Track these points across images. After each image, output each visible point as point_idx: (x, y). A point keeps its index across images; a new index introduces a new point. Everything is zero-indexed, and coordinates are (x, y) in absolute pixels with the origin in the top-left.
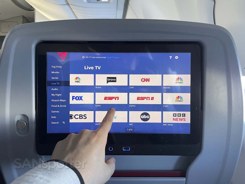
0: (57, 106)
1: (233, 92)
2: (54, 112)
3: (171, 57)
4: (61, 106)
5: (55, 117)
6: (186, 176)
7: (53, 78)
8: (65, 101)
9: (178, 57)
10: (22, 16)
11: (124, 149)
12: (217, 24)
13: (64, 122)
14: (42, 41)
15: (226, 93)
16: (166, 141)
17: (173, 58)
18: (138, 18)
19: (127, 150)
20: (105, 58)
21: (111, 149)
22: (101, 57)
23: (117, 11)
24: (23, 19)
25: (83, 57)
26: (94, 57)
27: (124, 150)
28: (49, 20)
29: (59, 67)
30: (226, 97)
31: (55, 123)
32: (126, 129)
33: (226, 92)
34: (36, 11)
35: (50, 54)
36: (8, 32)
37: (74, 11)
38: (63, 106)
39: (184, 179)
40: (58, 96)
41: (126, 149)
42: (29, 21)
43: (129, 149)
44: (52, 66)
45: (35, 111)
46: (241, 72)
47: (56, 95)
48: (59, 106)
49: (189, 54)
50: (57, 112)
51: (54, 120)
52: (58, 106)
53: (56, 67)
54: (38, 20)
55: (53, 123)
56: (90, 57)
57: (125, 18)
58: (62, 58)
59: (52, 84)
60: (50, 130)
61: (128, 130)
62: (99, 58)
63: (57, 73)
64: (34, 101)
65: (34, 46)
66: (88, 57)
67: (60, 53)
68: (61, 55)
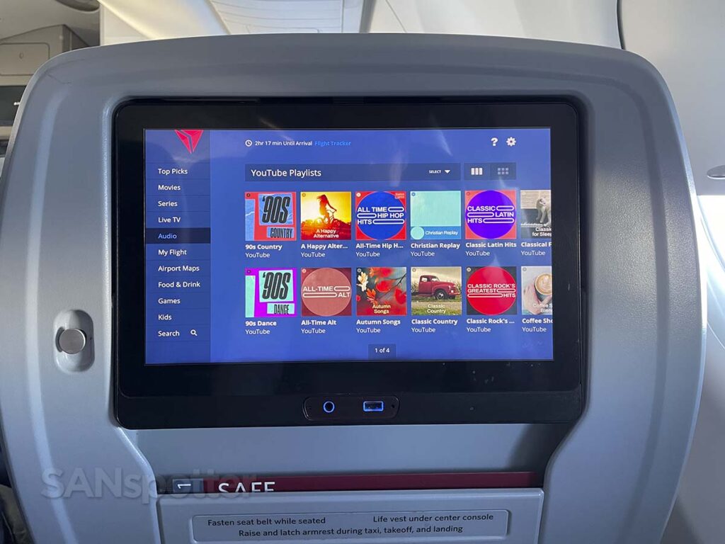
0: (175, 284)
1: (670, 239)
2: (166, 302)
3: (495, 140)
4: (185, 284)
5: (168, 317)
6: (544, 485)
7: (164, 204)
8: (198, 269)
9: (508, 142)
10: (61, 27)
11: (367, 406)
12: (629, 48)
13: (193, 332)
14: (130, 97)
16: (487, 381)
17: (502, 142)
18: (404, 30)
19: (376, 410)
20: (310, 144)
21: (329, 407)
22: (297, 143)
23: (345, 10)
24: (64, 35)
25: (249, 143)
26: (278, 144)
27: (366, 410)
29: (180, 172)
31: (168, 334)
32: (372, 347)
34: (105, 11)
35: (152, 137)
36: (32, 75)
37: (217, 10)
38: (193, 285)
39: (539, 494)
40: (178, 255)
41: (371, 408)
42: (85, 43)
43: (380, 407)
44: (160, 169)
45: (112, 301)
46: (693, 181)
47: (171, 253)
48: (181, 284)
49: (547, 132)
50: (175, 301)
51: (166, 326)
52: (178, 283)
53: (171, 172)
54: (109, 38)
55: (164, 334)
56: (268, 143)
57: (369, 30)
58: (188, 147)
59: (161, 220)
60: (154, 356)
61: (378, 351)
62: (294, 144)
63: (175, 188)
64: (107, 270)
65: (107, 113)
66: (262, 144)
67: (182, 131)
68: (183, 138)
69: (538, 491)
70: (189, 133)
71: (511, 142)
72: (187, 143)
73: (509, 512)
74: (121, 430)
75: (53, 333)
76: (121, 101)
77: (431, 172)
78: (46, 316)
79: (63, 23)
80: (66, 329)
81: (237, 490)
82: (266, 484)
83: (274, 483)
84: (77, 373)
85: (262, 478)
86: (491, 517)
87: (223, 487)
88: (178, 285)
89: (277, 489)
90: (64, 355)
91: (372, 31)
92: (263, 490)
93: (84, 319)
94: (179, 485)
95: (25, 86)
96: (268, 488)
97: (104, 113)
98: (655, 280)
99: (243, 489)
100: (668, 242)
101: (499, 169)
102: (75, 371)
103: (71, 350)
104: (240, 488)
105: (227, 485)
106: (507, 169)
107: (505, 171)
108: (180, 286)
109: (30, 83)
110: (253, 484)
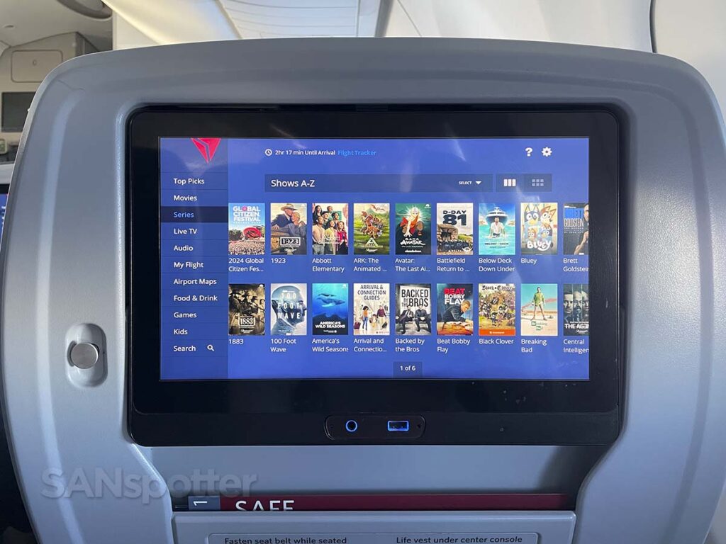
0: (191, 298)
1: (715, 256)
2: (181, 316)
3: (530, 150)
4: (202, 298)
5: (184, 332)
6: (577, 508)
7: (179, 215)
8: (215, 282)
9: (550, 152)
10: (74, 34)
11: (392, 425)
12: (660, 51)
13: (210, 347)
14: (145, 103)
15: (695, 257)
16: (518, 401)
17: (537, 152)
18: (420, 35)
19: (401, 430)
20: (333, 153)
21: (351, 425)
22: (320, 153)
23: (360, 17)
24: (77, 41)
25: (269, 152)
26: (300, 153)
27: (390, 430)
28: (155, 42)
29: (197, 182)
30: (697, 269)
31: (184, 349)
32: (397, 365)
33: (697, 254)
34: (118, 18)
35: (168, 145)
36: (41, 82)
37: (230, 16)
38: (209, 298)
39: (571, 517)
40: (194, 267)
41: (396, 428)
42: (96, 49)
43: (405, 427)
44: (175, 179)
45: (126, 315)
47: (187, 265)
48: (198, 297)
49: (584, 143)
50: (191, 315)
51: (181, 341)
52: (194, 297)
53: (187, 182)
54: (122, 43)
55: (179, 349)
56: (289, 152)
57: (384, 35)
58: (205, 155)
59: (177, 232)
60: (169, 371)
61: (404, 368)
62: (316, 153)
63: (191, 198)
64: (121, 283)
65: (120, 121)
66: (282, 153)
67: (199, 140)
68: (200, 146)
69: (570, 514)
70: (206, 141)
71: (547, 152)
72: (204, 152)
73: (538, 534)
74: (135, 447)
75: (64, 348)
76: (135, 108)
77: (461, 183)
78: (57, 329)
79: (77, 31)
80: (78, 343)
81: (255, 508)
82: (285, 502)
83: (293, 502)
84: (90, 389)
85: (282, 496)
86: (520, 540)
87: (240, 505)
88: (195, 299)
89: (296, 507)
90: (77, 370)
91: (388, 36)
92: (282, 509)
93: (97, 333)
94: (195, 503)
95: (35, 93)
96: (287, 507)
97: (117, 120)
98: (698, 298)
99: (261, 507)
100: (714, 258)
101: (533, 181)
102: (87, 385)
103: (83, 364)
104: (258, 506)
105: (245, 503)
106: (542, 181)
107: (540, 183)
108: (196, 300)
109: (40, 90)
110: (272, 502)
